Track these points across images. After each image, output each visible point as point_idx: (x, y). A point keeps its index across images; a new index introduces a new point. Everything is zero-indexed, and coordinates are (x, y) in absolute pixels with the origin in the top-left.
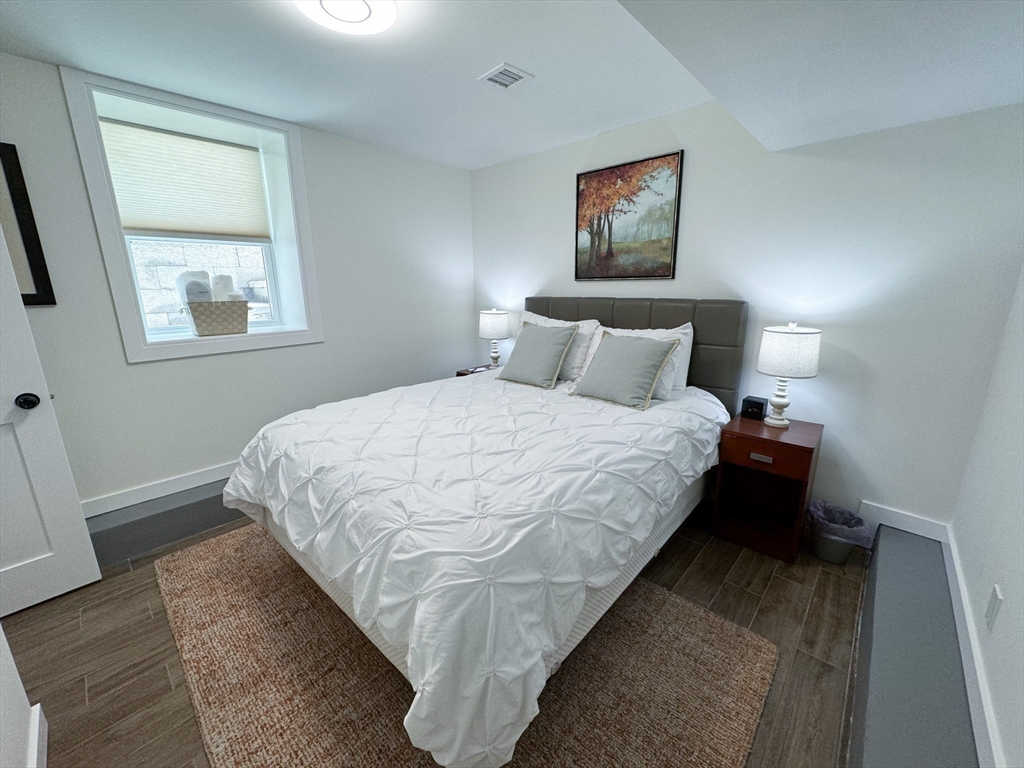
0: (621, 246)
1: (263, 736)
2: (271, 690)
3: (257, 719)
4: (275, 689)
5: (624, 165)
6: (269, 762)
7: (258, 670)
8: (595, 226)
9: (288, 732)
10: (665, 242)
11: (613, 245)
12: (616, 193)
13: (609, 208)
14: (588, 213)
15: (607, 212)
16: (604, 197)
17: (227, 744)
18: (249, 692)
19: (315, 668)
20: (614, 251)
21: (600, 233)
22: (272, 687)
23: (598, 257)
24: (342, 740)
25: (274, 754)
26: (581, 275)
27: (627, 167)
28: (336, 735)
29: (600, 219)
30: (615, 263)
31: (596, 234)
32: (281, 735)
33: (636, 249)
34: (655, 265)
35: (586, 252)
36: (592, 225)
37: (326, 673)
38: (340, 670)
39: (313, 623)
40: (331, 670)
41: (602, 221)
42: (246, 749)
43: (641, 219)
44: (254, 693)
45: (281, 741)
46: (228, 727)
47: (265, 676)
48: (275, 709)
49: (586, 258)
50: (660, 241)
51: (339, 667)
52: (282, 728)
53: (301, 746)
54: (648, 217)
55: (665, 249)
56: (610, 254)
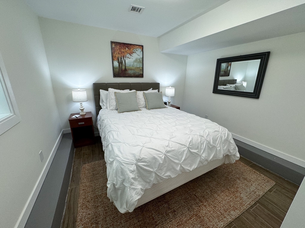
0: (129, 68)
1: (216, 212)
2: (202, 212)
3: (212, 214)
4: (202, 211)
5: (128, 44)
6: (223, 209)
7: (195, 218)
8: (120, 60)
9: (215, 205)
10: (141, 68)
11: (126, 67)
12: (126, 52)
13: (124, 56)
14: (117, 56)
15: (124, 57)
16: (122, 52)
17: (220, 222)
18: (203, 219)
19: (195, 200)
20: (127, 69)
21: (122, 63)
22: (201, 212)
23: (122, 70)
24: (216, 192)
25: (221, 208)
26: (116, 75)
27: (129, 45)
28: (214, 194)
29: (121, 58)
30: (127, 72)
31: (120, 63)
32: (215, 207)
33: (133, 69)
34: (139, 74)
35: (117, 68)
36: (118, 60)
37: (196, 197)
38: (196, 193)
39: (176, 201)
40: (195, 196)
41: (122, 59)
42: (221, 216)
43: (134, 61)
44: (203, 217)
45: (217, 207)
46: (215, 223)
47: (197, 215)
48: (208, 210)
49: (117, 70)
50: (140, 68)
51: (195, 193)
52: (214, 207)
53: (218, 201)
54: (136, 61)
55: (141, 70)
56: (126, 70)
